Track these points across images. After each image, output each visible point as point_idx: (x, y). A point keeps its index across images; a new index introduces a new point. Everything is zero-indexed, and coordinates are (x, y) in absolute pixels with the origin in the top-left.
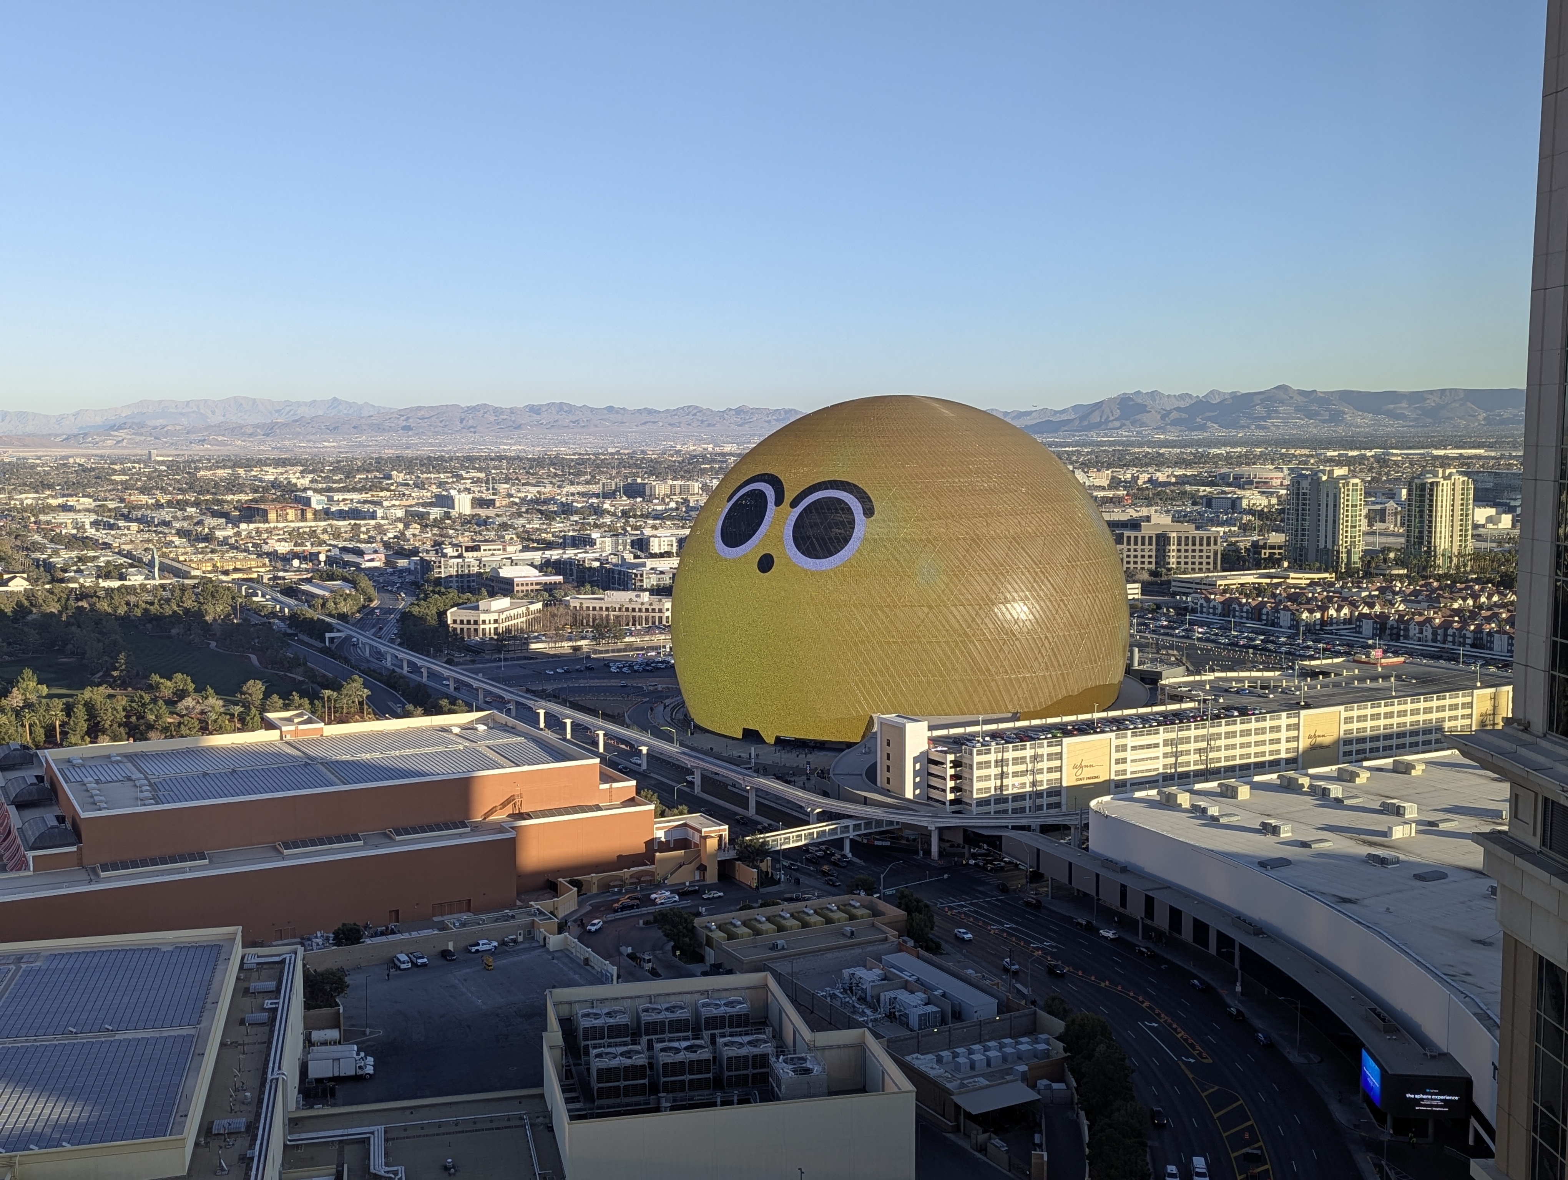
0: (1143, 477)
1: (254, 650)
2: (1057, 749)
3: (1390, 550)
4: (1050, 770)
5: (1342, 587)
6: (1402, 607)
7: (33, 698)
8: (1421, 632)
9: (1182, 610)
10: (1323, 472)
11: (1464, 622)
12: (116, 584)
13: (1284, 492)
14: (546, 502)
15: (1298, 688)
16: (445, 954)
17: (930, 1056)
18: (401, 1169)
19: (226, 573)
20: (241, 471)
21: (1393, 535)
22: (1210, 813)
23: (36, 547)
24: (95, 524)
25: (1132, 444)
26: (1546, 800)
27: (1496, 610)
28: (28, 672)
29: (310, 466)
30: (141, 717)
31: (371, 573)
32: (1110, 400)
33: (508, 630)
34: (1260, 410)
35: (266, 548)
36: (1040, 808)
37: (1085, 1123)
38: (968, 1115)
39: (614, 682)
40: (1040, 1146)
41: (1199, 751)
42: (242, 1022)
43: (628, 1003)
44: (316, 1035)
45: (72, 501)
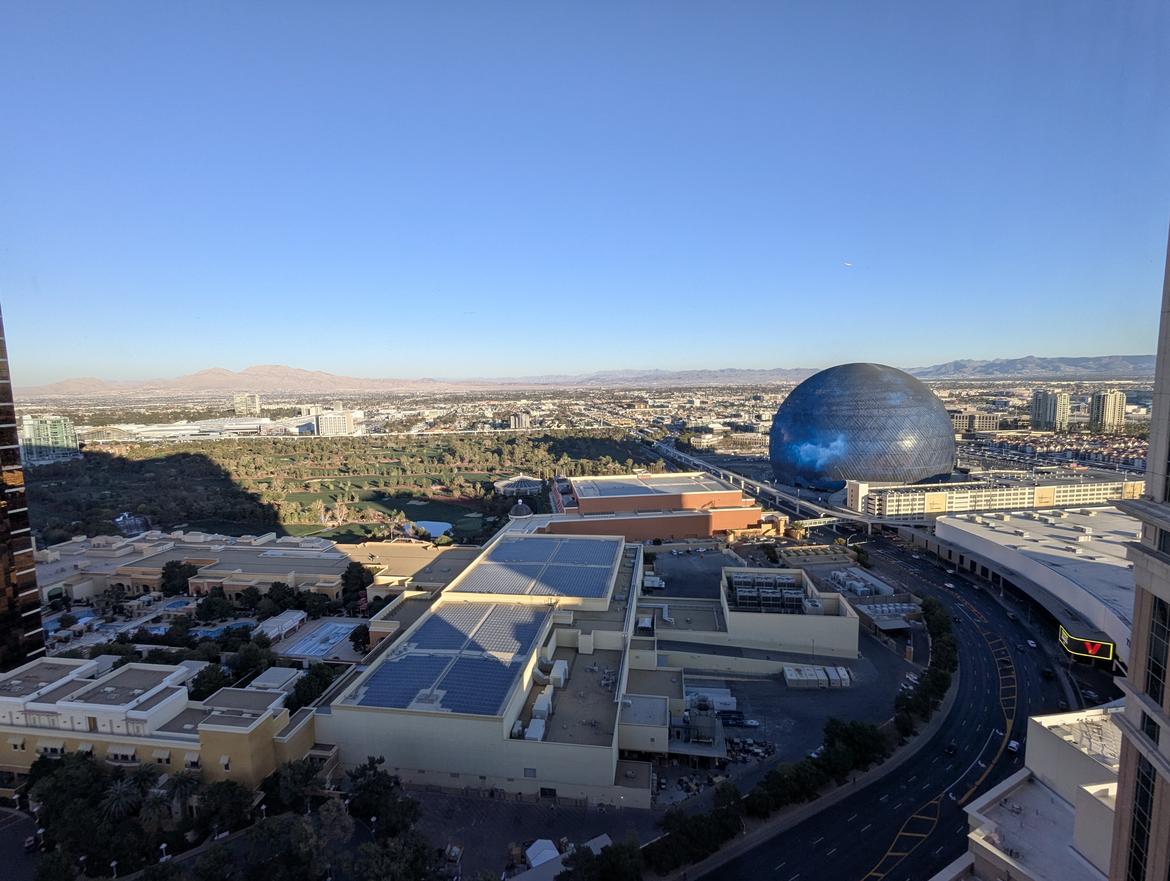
0: (964, 394)
1: (630, 449)
2: (923, 497)
3: (1081, 423)
4: (919, 504)
5: (1057, 438)
6: (1087, 446)
7: (566, 461)
8: (1097, 457)
9: (980, 445)
10: (1049, 391)
11: (1119, 453)
12: (590, 428)
13: (1030, 399)
14: (725, 402)
15: (1035, 478)
16: (688, 551)
17: (866, 606)
18: (673, 619)
19: (622, 425)
20: (627, 393)
21: (1083, 416)
22: (990, 525)
23: (568, 416)
24: (585, 409)
25: (959, 380)
26: (1161, 530)
27: (1136, 449)
28: (565, 454)
29: (649, 391)
30: (596, 469)
31: (667, 426)
32: (949, 363)
33: (711, 445)
34: (1019, 366)
35: (634, 417)
36: (914, 518)
37: (930, 639)
38: (880, 630)
39: (747, 465)
40: (910, 645)
41: (987, 501)
42: (624, 566)
43: (750, 575)
44: (647, 573)
45: (578, 402)
